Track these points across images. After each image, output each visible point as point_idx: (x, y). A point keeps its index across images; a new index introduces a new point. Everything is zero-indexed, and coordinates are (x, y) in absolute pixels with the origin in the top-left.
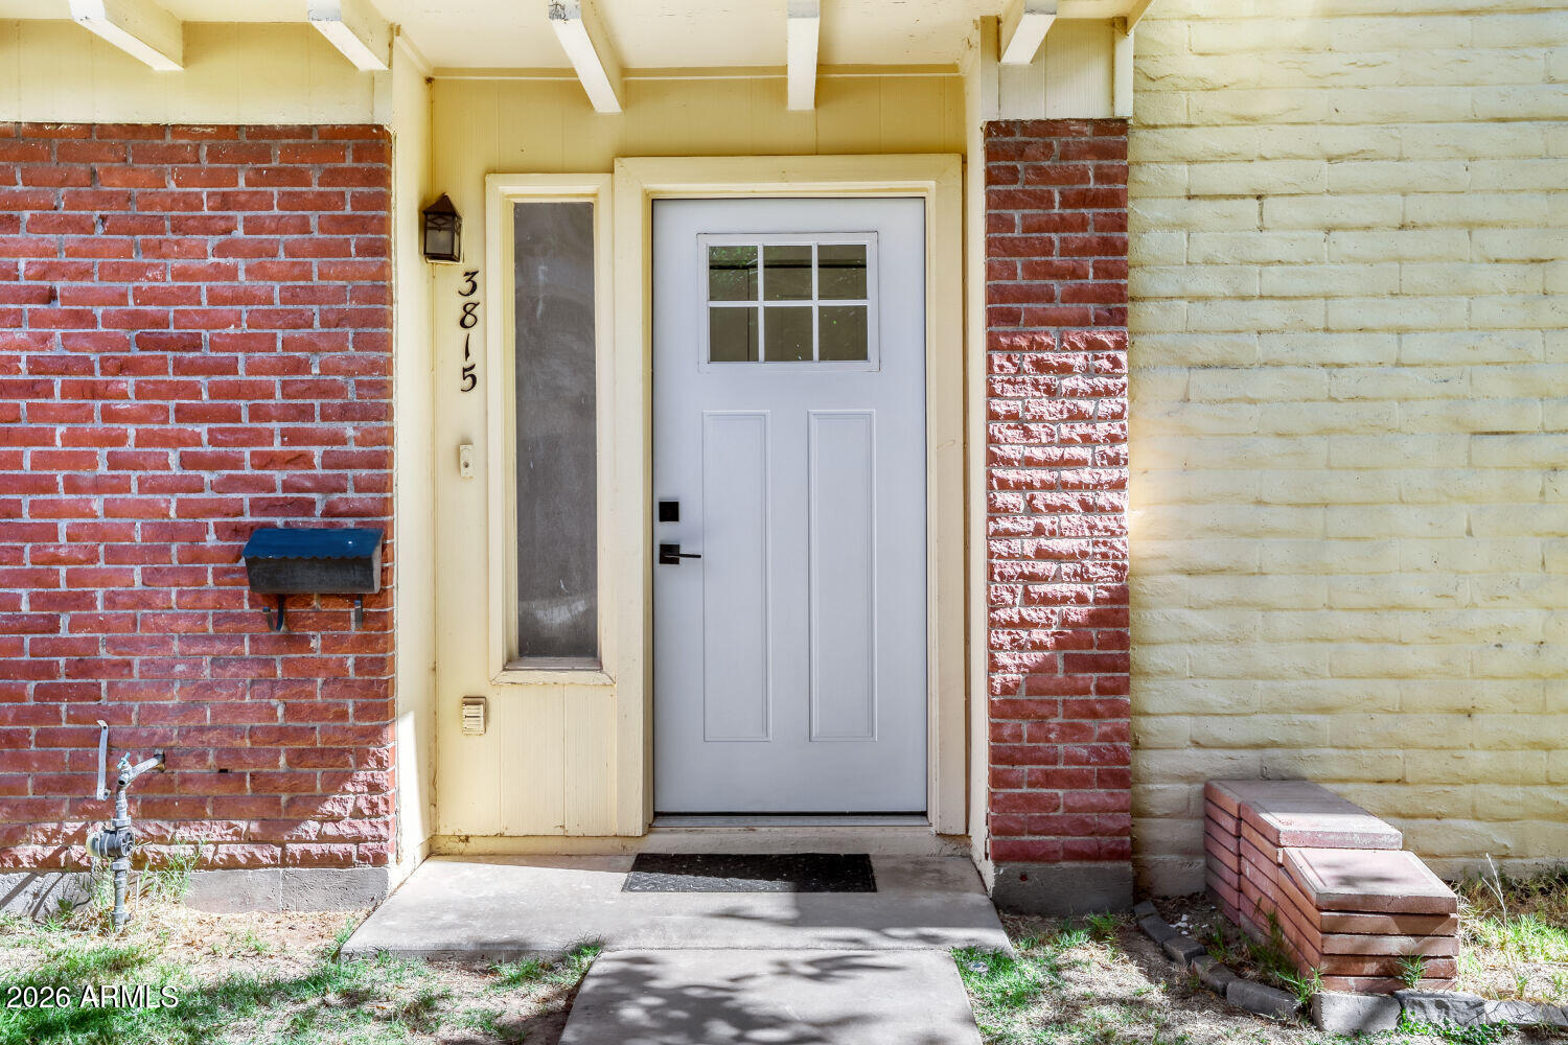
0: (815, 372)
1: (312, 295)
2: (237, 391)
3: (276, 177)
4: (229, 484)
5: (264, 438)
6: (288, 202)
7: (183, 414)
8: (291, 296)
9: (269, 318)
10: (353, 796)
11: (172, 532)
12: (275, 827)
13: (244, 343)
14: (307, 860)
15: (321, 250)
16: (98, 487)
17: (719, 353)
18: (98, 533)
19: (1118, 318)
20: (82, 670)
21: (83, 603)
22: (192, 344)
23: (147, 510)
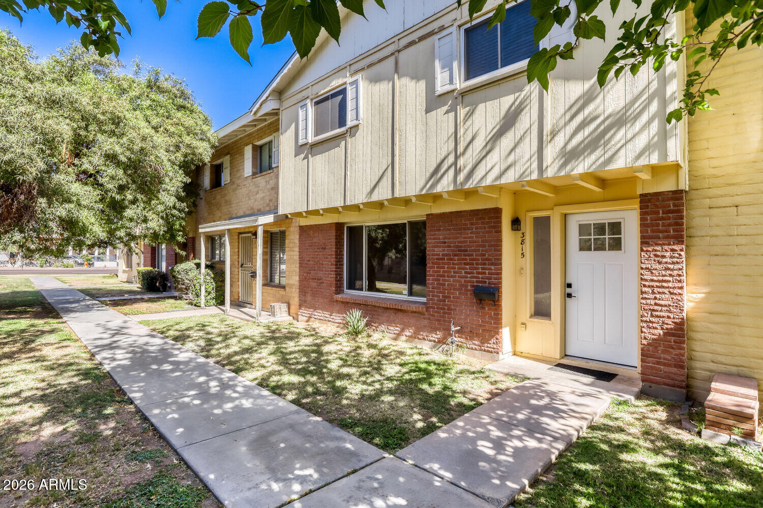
1: (486, 241)
2: (473, 260)
4: (472, 277)
5: (478, 269)
6: (482, 223)
7: (465, 264)
8: (483, 241)
9: (479, 246)
10: (493, 340)
11: (464, 286)
12: (481, 344)
13: (475, 251)
14: (485, 351)
15: (489, 232)
16: (452, 277)
17: (581, 249)
18: (452, 285)
19: (681, 243)
20: (449, 309)
21: (449, 297)
22: (466, 251)
23: (459, 281)
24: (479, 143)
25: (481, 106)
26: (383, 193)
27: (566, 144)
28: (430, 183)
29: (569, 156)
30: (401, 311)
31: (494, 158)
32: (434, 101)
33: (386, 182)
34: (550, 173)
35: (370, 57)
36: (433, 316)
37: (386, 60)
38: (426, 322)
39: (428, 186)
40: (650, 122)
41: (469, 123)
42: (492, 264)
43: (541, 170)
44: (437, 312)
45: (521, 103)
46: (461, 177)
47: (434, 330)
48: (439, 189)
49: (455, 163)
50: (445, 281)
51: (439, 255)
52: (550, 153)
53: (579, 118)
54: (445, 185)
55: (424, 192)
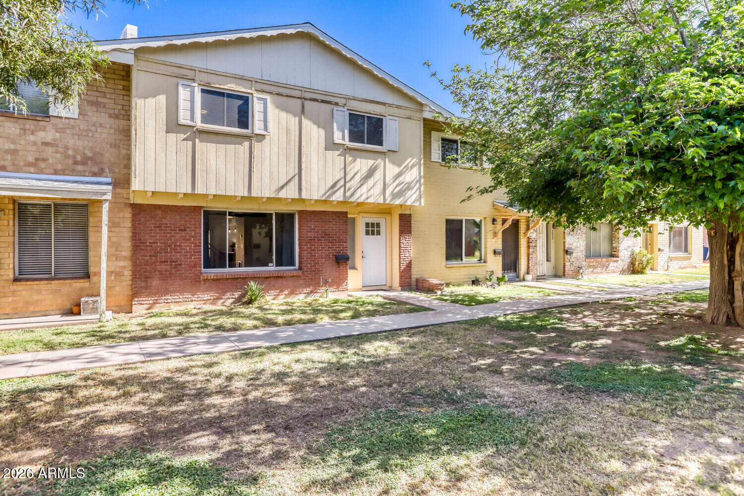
0: (376, 236)
1: (341, 230)
2: (333, 240)
3: (338, 217)
4: (333, 250)
5: (336, 245)
6: (339, 219)
7: (329, 242)
8: (339, 230)
9: (337, 232)
10: (345, 283)
11: (327, 255)
12: (338, 287)
13: (335, 235)
14: (341, 291)
15: (342, 225)
16: (320, 250)
18: (320, 255)
19: (410, 233)
20: (318, 271)
21: (318, 263)
22: (329, 235)
23: (325, 253)
24: (358, 178)
25: (358, 160)
26: (291, 192)
27: (393, 190)
28: (328, 193)
29: (395, 196)
30: (281, 277)
31: (364, 188)
32: (330, 145)
33: (294, 184)
34: (387, 202)
35: (278, 87)
36: (307, 276)
37: (294, 99)
38: (302, 282)
39: (327, 195)
40: (416, 191)
41: (352, 166)
42: (344, 242)
43: (385, 200)
44: (310, 274)
45: (376, 166)
46: (348, 194)
47: (308, 286)
48: (334, 198)
49: (345, 185)
50: (316, 253)
51: (311, 237)
52: (388, 192)
53: (397, 182)
54: (338, 196)
55: (323, 199)
